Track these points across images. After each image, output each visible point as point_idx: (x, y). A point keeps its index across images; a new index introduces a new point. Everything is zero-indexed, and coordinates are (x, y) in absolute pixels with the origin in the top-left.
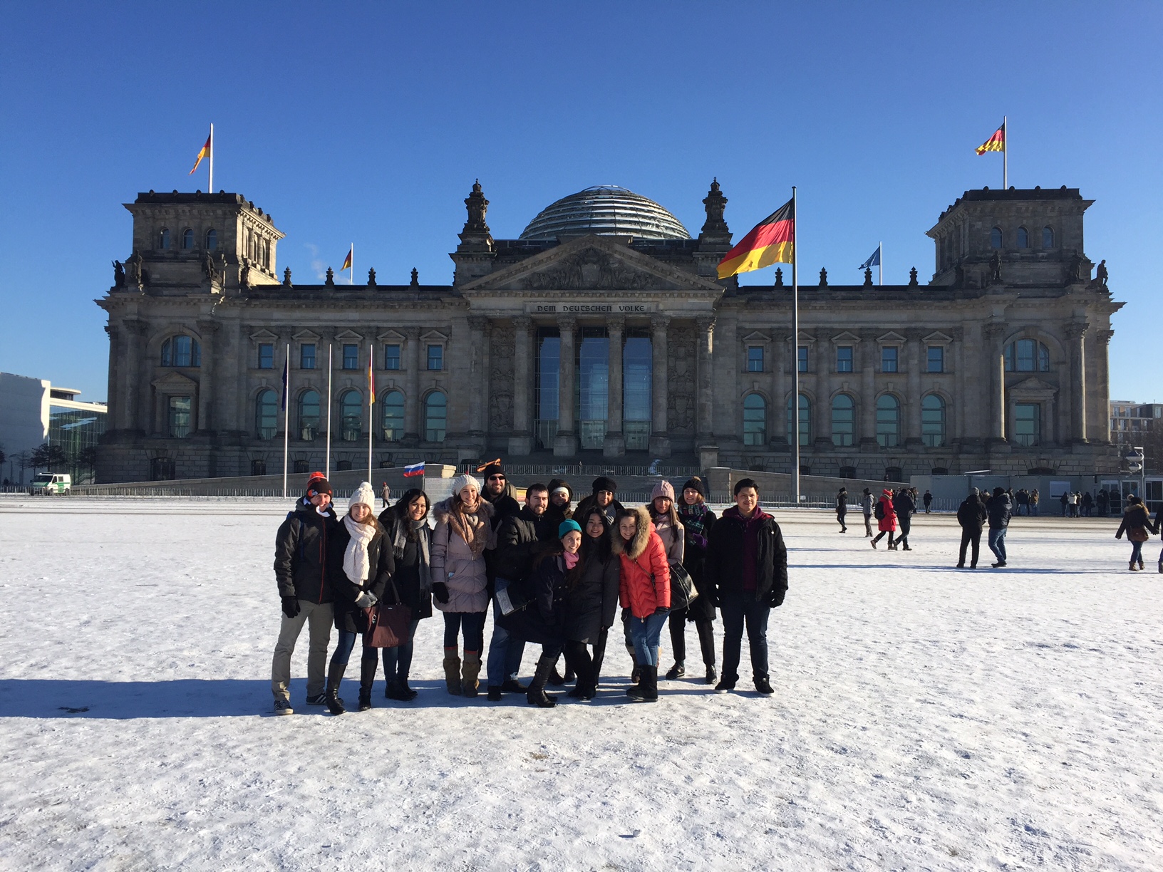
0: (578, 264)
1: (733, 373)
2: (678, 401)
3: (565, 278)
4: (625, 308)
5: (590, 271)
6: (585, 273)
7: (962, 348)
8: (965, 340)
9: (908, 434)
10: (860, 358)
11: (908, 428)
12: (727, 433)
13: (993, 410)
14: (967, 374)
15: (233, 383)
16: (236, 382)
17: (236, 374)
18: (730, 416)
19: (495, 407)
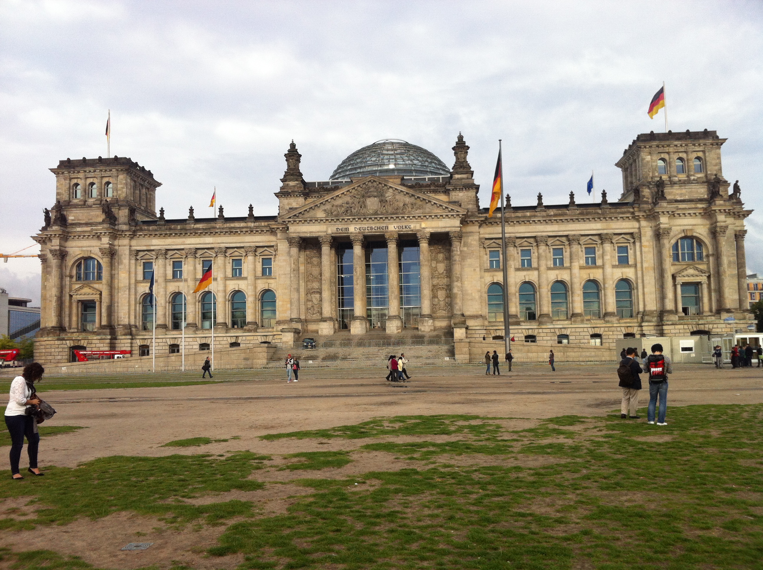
0: (364, 197)
1: (478, 271)
2: (439, 292)
3: (355, 207)
4: (398, 227)
5: (372, 202)
6: (369, 204)
7: (641, 246)
8: (642, 241)
9: (606, 310)
10: (568, 256)
11: (605, 305)
12: (475, 313)
13: (664, 290)
14: (645, 265)
15: (125, 291)
16: (128, 290)
17: (128, 284)
18: (476, 301)
19: (310, 301)
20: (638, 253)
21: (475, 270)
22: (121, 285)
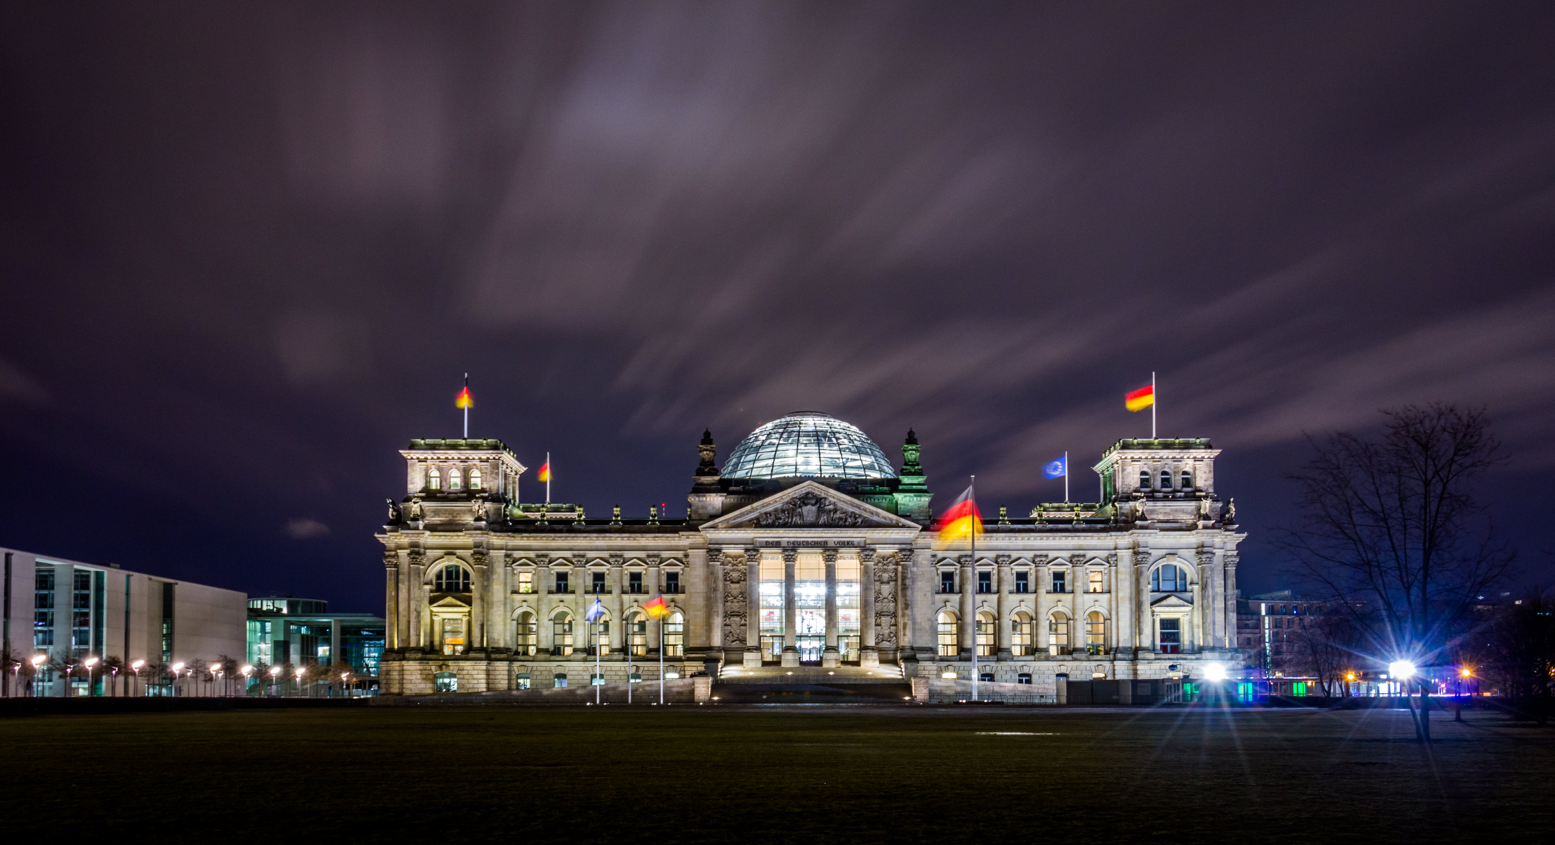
0: (800, 507)
1: (929, 594)
2: (883, 618)
3: (788, 517)
4: (839, 542)
5: (809, 511)
6: (805, 513)
7: (1117, 572)
8: (1119, 566)
9: (1074, 645)
10: (1034, 581)
11: (1074, 640)
12: (924, 646)
13: (1141, 624)
14: (1120, 595)
15: (500, 607)
16: (502, 606)
17: (502, 599)
18: (927, 632)
19: (728, 625)
20: (1113, 580)
21: (925, 595)
22: (495, 599)
